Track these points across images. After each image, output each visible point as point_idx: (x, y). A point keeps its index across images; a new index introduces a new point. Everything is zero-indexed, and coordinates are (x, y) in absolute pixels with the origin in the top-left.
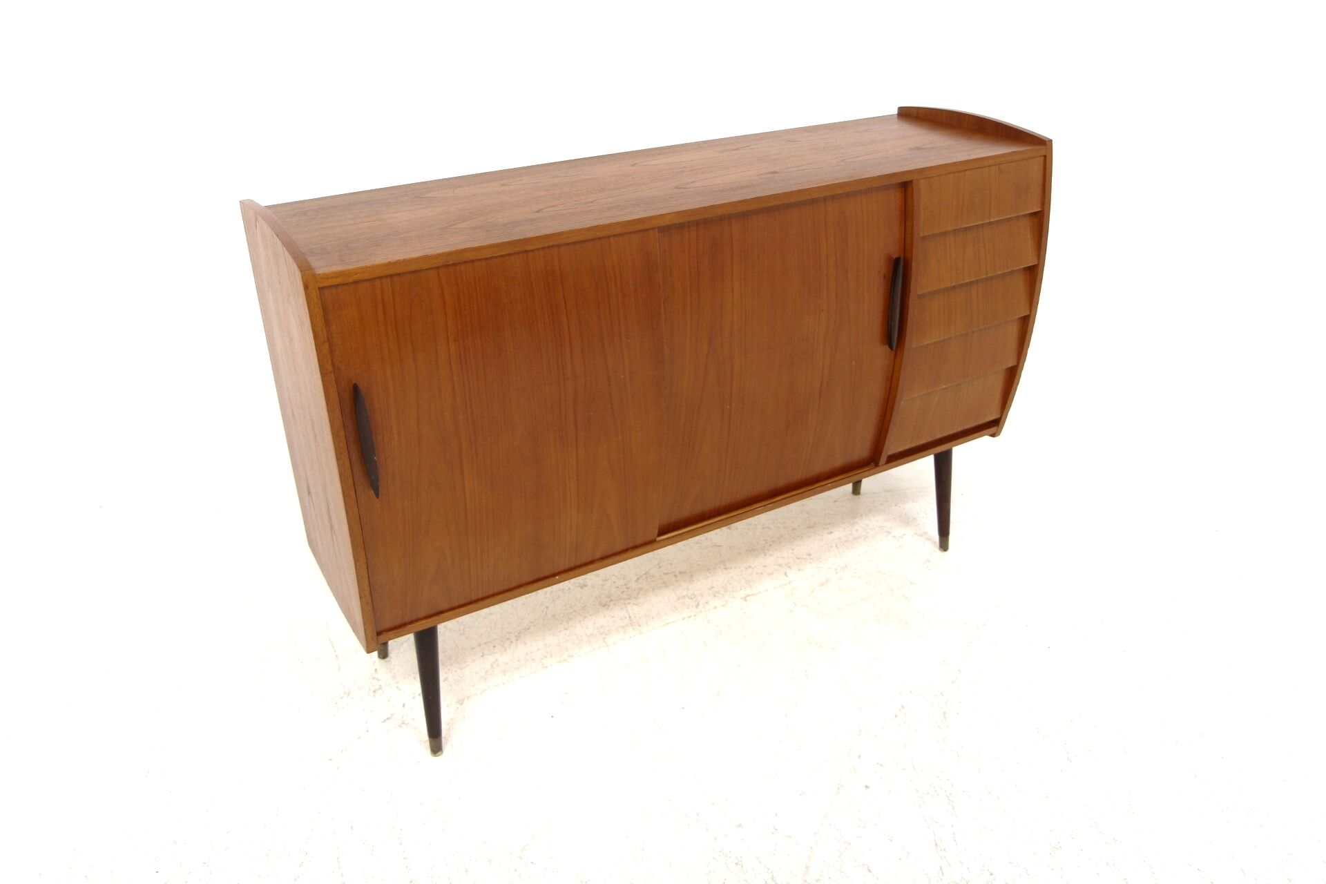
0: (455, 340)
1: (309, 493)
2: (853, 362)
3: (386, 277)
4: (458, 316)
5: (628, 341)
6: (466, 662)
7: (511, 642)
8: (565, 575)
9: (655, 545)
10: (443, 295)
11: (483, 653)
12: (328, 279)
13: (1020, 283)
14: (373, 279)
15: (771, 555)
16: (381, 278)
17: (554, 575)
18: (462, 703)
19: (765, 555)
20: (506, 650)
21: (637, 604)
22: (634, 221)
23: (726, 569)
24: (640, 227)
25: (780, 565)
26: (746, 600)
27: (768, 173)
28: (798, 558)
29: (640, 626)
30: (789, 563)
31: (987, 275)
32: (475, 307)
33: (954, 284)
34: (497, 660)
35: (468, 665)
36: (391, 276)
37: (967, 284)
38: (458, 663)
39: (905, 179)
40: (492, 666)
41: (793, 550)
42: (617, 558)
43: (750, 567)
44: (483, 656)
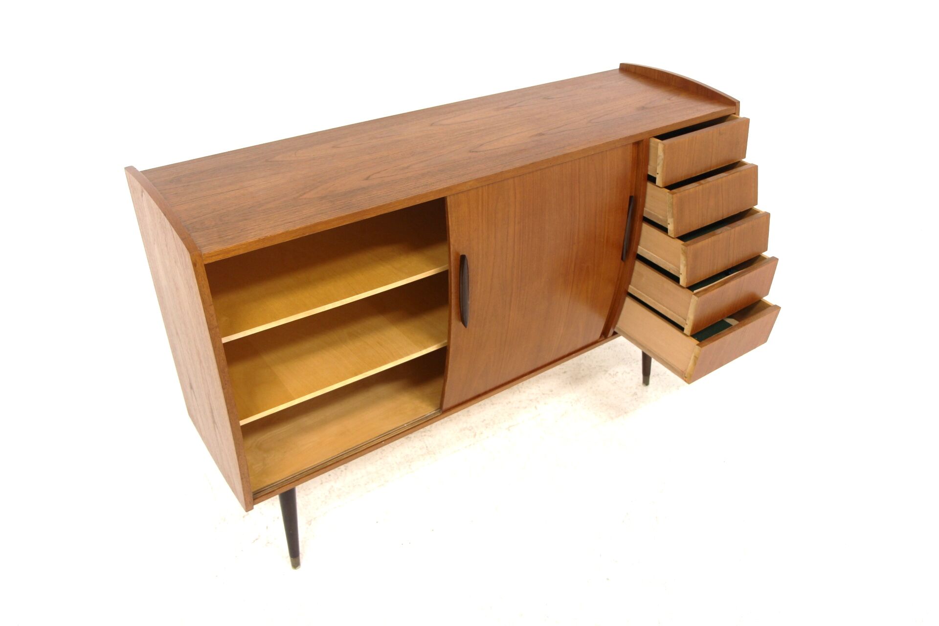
1: (191, 388)
6: (309, 489)
7: (342, 471)
11: (322, 481)
15: (524, 392)
18: (310, 524)
19: (520, 392)
20: (338, 478)
21: (430, 436)
23: (493, 404)
25: (531, 400)
26: (509, 430)
28: (543, 394)
29: (434, 454)
30: (537, 398)
34: (332, 486)
35: (312, 492)
38: (304, 490)
40: (330, 492)
41: (539, 387)
43: (510, 402)
44: (322, 484)
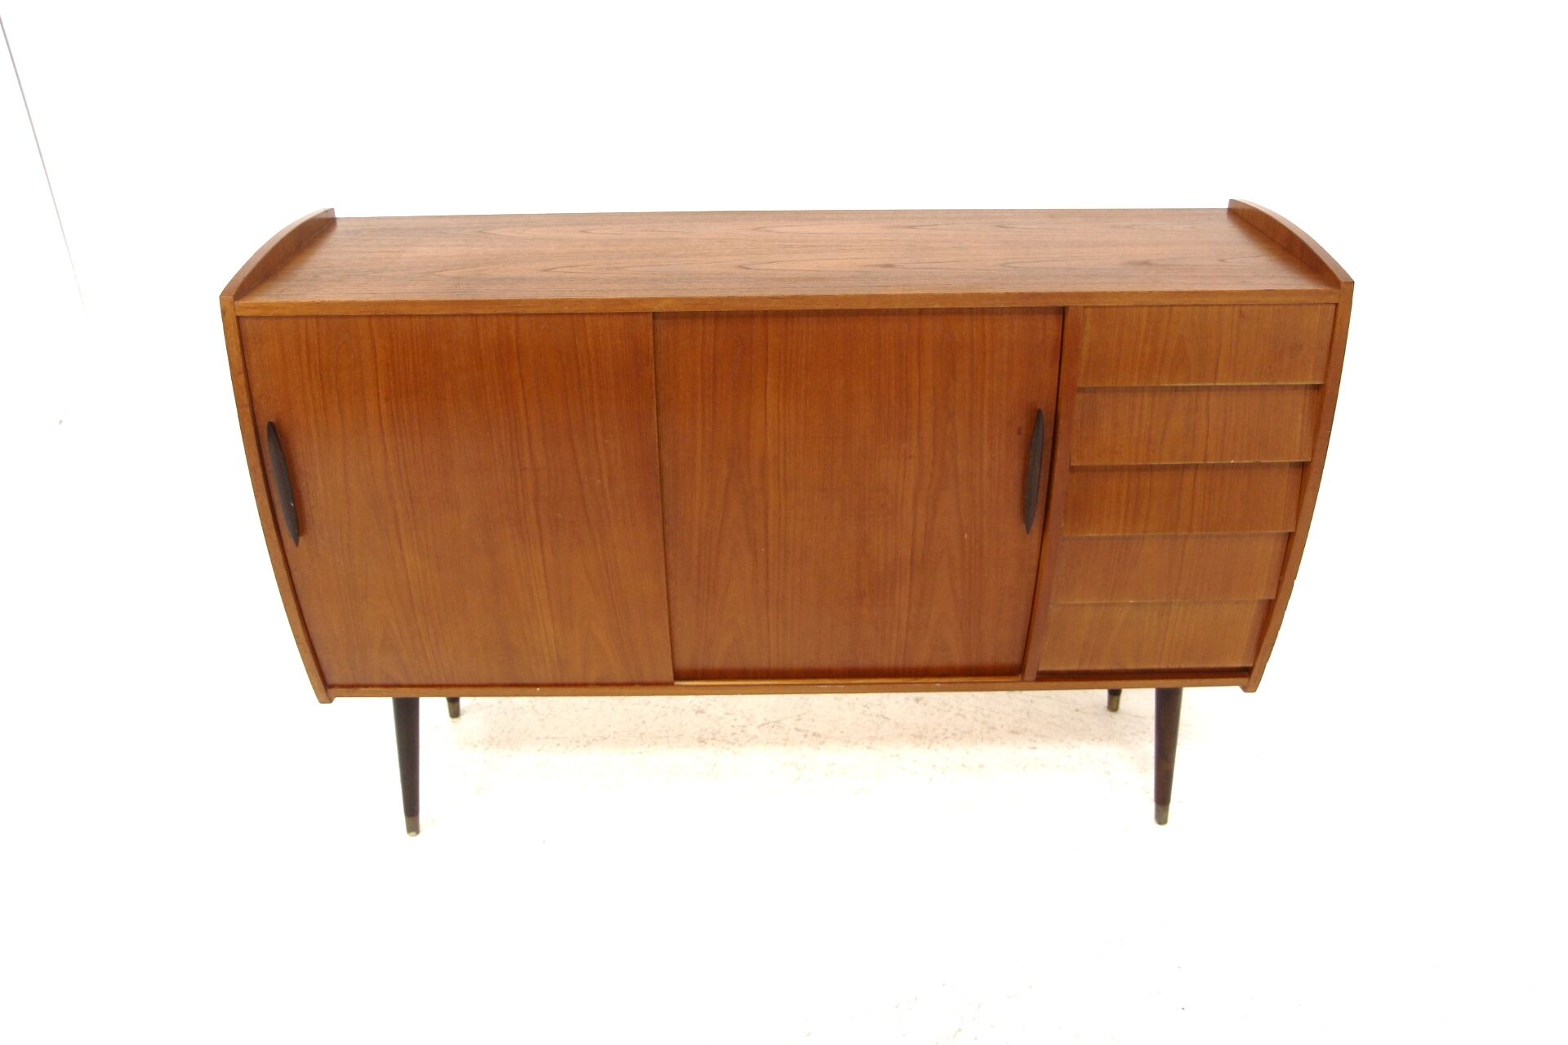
0: (387, 399)
2: (966, 536)
3: (311, 317)
4: (391, 373)
5: (606, 441)
8: (547, 689)
9: (670, 689)
10: (374, 347)
12: (247, 308)
13: (1284, 484)
14: (297, 317)
16: (306, 317)
17: (535, 685)
22: (616, 300)
24: (626, 309)
27: (881, 266)
31: (1205, 459)
32: (411, 367)
33: (1140, 463)
36: (317, 317)
37: (1177, 467)
39: (1062, 303)
42: (617, 690)
